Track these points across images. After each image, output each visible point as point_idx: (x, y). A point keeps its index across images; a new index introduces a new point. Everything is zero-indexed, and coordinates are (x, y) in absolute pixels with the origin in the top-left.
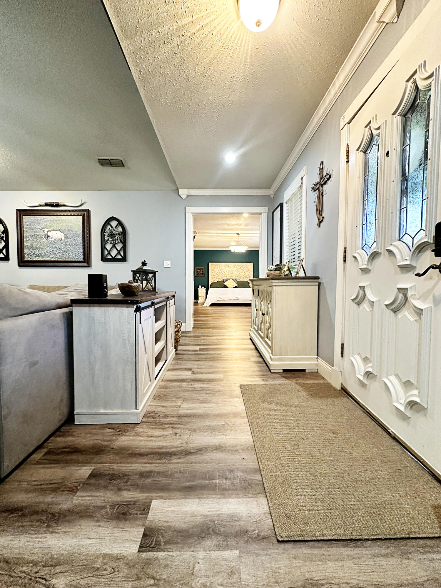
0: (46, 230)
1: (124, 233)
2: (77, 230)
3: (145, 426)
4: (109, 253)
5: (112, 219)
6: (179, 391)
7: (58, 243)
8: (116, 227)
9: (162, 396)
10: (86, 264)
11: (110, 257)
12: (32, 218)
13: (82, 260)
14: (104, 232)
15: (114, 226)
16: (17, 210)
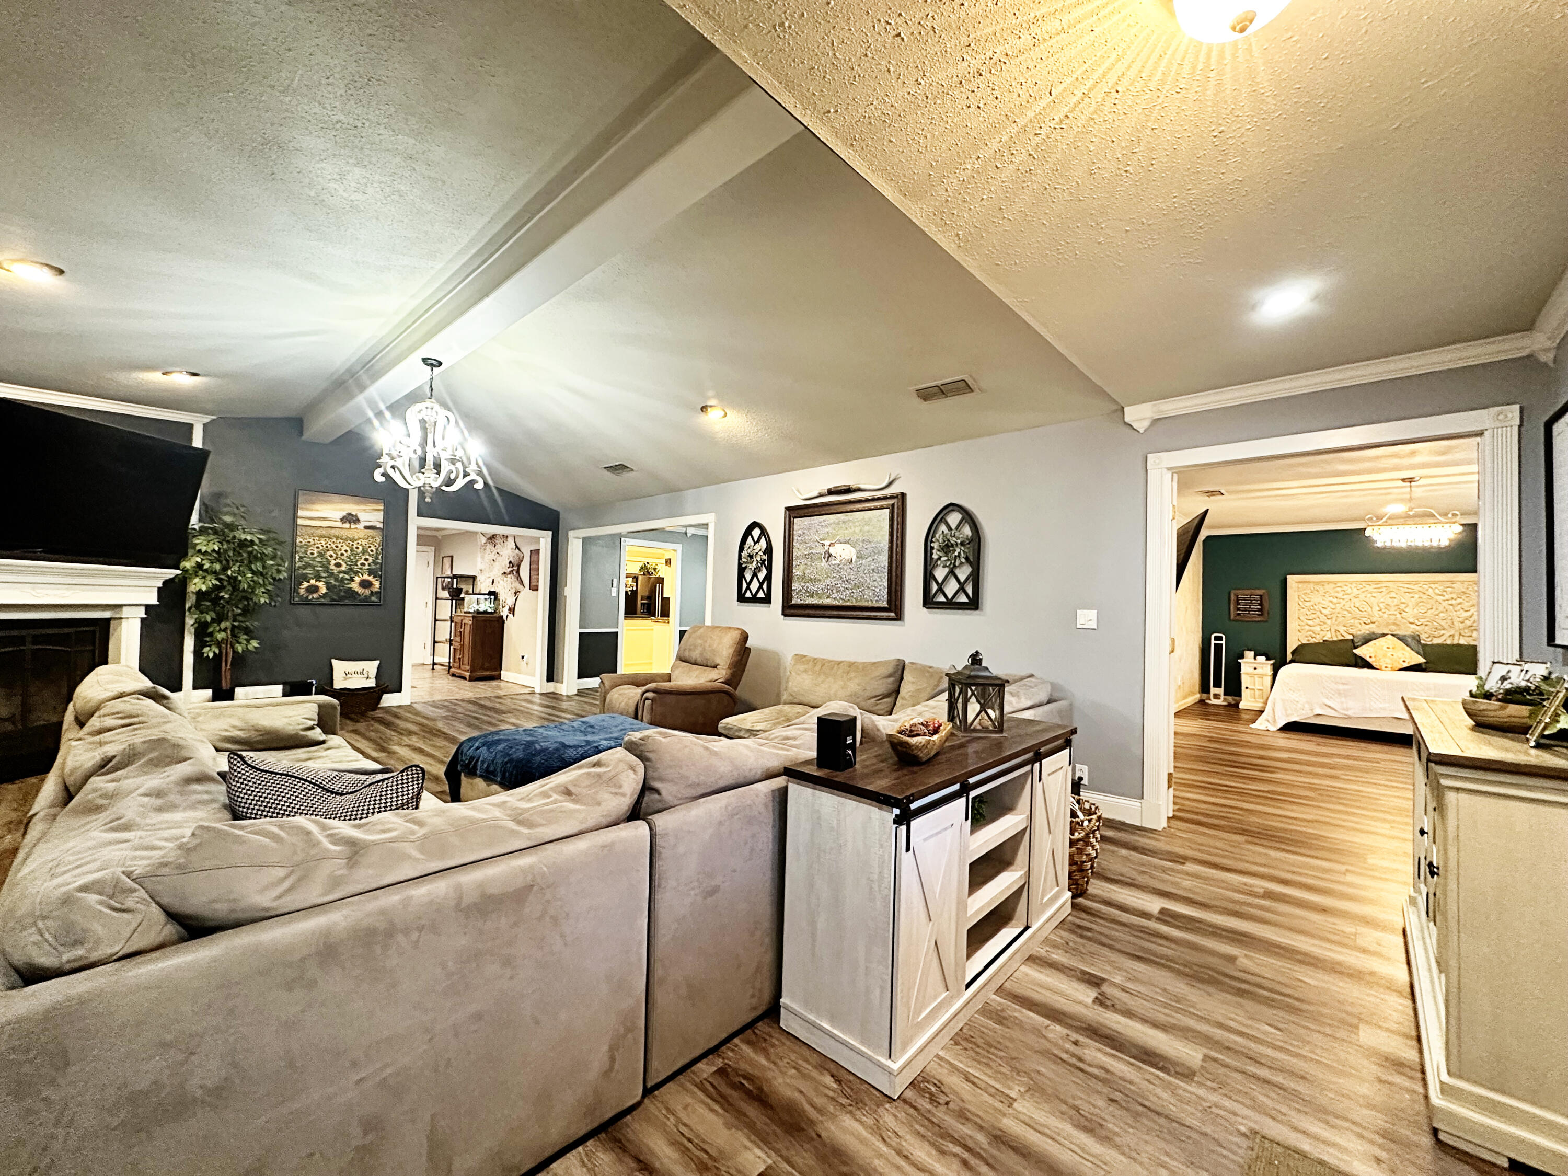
0: (827, 543)
1: (976, 542)
2: (880, 538)
3: (901, 1116)
4: (941, 590)
5: (951, 507)
6: (1031, 1049)
7: (845, 567)
8: (957, 528)
9: (980, 1041)
10: (892, 614)
11: (941, 599)
12: (806, 521)
13: (885, 604)
14: (932, 542)
15: (953, 526)
16: (787, 509)
